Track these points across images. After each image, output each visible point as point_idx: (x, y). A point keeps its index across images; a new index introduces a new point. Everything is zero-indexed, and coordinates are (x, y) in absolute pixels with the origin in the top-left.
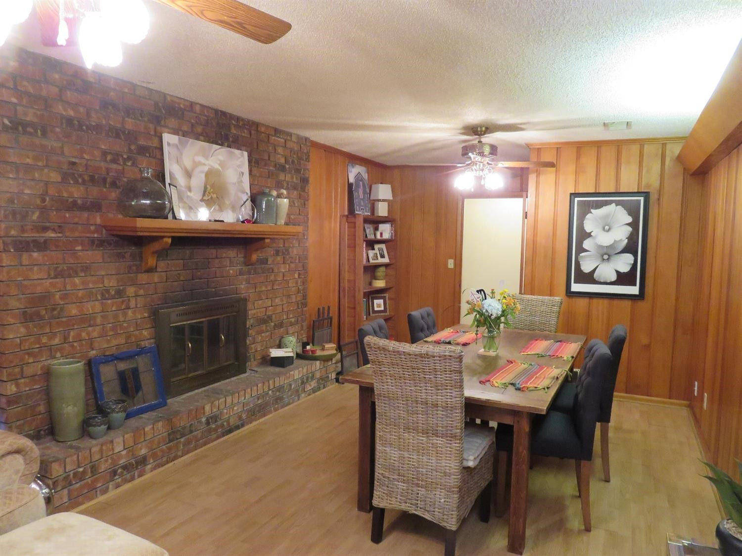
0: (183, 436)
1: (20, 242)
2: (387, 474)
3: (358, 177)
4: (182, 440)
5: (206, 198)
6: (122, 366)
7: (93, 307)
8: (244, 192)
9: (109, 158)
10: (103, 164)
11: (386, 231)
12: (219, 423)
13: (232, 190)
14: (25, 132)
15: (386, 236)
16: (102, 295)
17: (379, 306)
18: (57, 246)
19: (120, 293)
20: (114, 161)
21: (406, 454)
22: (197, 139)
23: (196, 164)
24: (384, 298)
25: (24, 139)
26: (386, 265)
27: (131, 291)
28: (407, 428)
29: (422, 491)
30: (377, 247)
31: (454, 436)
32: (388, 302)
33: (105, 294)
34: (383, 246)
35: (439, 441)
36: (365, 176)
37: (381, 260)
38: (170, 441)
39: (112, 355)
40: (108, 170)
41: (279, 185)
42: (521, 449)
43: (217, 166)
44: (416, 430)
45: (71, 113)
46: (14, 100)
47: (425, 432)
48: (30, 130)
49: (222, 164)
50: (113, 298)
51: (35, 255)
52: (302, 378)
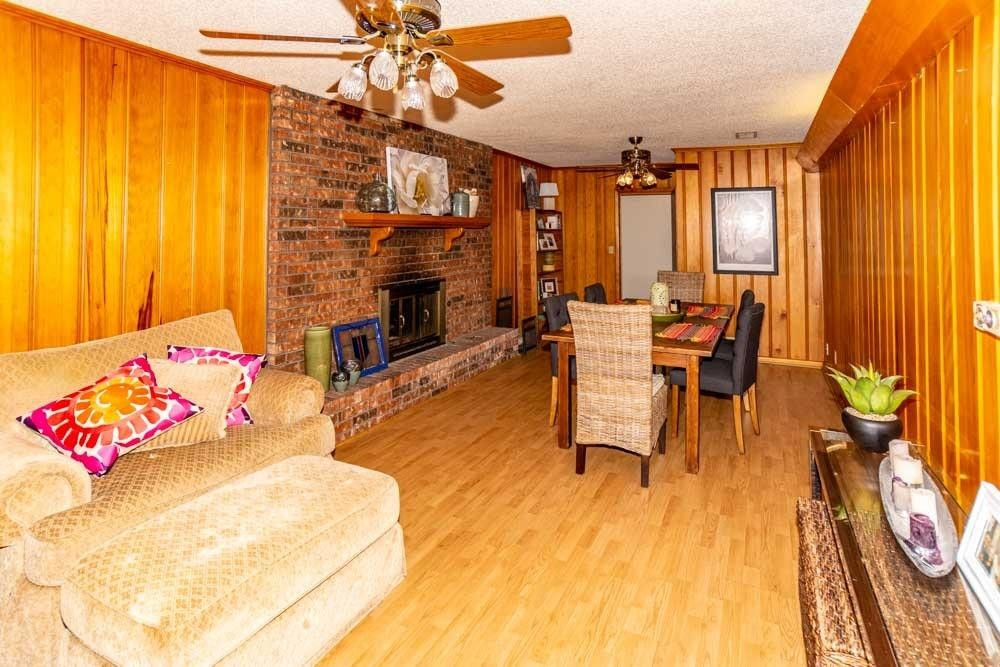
0: (403, 392)
1: (289, 233)
2: (588, 416)
3: (530, 178)
4: (403, 397)
5: (417, 196)
6: (356, 333)
7: (335, 284)
8: (445, 191)
9: (349, 167)
10: (345, 172)
11: (553, 222)
12: (430, 383)
13: (436, 189)
14: (296, 150)
15: (554, 226)
16: (342, 275)
17: (549, 288)
18: (313, 236)
19: (353, 274)
20: (352, 169)
21: (604, 397)
22: (411, 150)
23: (410, 170)
24: (553, 281)
25: (296, 154)
26: (553, 251)
27: (361, 272)
28: (605, 375)
29: (620, 426)
30: (546, 235)
31: (645, 378)
32: (557, 284)
33: (343, 274)
34: (551, 235)
35: (633, 383)
36: (536, 177)
37: (550, 248)
38: (394, 396)
39: (348, 325)
40: (349, 176)
41: (470, 186)
42: (693, 387)
43: (424, 171)
44: (613, 376)
45: (326, 134)
46: (290, 127)
47: (621, 377)
48: (300, 148)
49: (428, 170)
50: (349, 277)
51: (298, 242)
52: (492, 349)
